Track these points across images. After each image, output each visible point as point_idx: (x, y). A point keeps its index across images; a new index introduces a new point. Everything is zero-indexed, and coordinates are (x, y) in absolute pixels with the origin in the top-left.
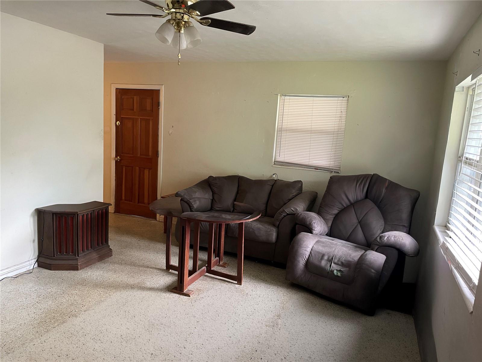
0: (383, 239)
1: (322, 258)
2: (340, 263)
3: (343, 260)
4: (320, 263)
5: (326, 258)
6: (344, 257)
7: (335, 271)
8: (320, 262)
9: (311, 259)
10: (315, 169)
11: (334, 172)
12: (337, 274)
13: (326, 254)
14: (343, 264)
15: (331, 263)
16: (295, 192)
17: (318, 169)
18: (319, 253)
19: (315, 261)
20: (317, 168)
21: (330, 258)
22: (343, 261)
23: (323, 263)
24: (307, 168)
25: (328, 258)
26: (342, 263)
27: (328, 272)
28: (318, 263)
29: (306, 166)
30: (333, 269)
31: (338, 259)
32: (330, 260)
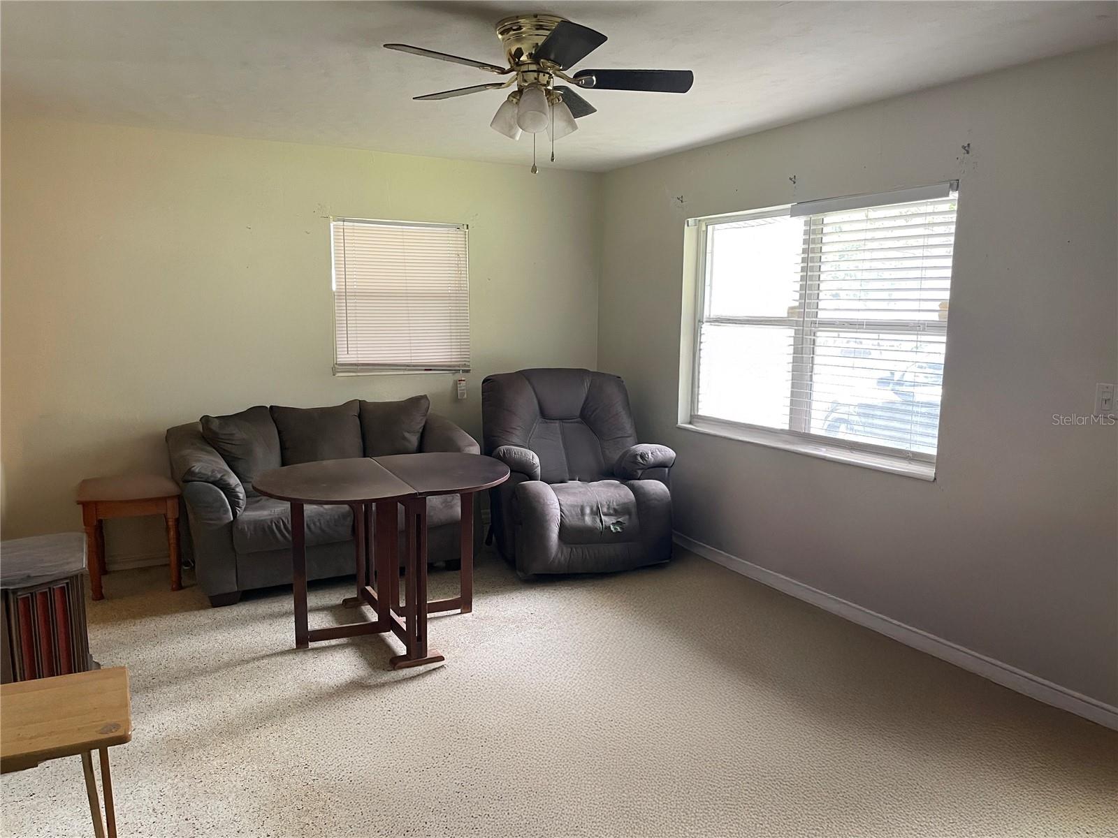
0: (648, 458)
1: (583, 513)
2: (612, 512)
3: (615, 505)
4: (584, 522)
5: (588, 511)
6: (613, 501)
7: (612, 527)
8: (584, 519)
9: (567, 521)
10: (426, 370)
11: (463, 370)
12: (615, 529)
13: (585, 504)
14: (616, 512)
15: (600, 516)
16: (421, 420)
17: (430, 370)
18: (573, 506)
19: (572, 521)
20: (429, 368)
21: (595, 509)
22: (616, 507)
23: (588, 520)
24: (409, 370)
25: (592, 509)
26: (615, 510)
27: (602, 532)
28: (581, 524)
29: (408, 366)
30: (607, 524)
31: (606, 506)
32: (596, 512)
